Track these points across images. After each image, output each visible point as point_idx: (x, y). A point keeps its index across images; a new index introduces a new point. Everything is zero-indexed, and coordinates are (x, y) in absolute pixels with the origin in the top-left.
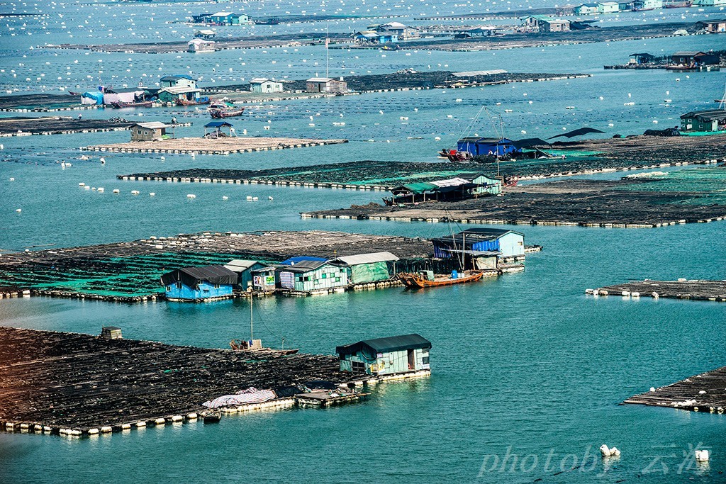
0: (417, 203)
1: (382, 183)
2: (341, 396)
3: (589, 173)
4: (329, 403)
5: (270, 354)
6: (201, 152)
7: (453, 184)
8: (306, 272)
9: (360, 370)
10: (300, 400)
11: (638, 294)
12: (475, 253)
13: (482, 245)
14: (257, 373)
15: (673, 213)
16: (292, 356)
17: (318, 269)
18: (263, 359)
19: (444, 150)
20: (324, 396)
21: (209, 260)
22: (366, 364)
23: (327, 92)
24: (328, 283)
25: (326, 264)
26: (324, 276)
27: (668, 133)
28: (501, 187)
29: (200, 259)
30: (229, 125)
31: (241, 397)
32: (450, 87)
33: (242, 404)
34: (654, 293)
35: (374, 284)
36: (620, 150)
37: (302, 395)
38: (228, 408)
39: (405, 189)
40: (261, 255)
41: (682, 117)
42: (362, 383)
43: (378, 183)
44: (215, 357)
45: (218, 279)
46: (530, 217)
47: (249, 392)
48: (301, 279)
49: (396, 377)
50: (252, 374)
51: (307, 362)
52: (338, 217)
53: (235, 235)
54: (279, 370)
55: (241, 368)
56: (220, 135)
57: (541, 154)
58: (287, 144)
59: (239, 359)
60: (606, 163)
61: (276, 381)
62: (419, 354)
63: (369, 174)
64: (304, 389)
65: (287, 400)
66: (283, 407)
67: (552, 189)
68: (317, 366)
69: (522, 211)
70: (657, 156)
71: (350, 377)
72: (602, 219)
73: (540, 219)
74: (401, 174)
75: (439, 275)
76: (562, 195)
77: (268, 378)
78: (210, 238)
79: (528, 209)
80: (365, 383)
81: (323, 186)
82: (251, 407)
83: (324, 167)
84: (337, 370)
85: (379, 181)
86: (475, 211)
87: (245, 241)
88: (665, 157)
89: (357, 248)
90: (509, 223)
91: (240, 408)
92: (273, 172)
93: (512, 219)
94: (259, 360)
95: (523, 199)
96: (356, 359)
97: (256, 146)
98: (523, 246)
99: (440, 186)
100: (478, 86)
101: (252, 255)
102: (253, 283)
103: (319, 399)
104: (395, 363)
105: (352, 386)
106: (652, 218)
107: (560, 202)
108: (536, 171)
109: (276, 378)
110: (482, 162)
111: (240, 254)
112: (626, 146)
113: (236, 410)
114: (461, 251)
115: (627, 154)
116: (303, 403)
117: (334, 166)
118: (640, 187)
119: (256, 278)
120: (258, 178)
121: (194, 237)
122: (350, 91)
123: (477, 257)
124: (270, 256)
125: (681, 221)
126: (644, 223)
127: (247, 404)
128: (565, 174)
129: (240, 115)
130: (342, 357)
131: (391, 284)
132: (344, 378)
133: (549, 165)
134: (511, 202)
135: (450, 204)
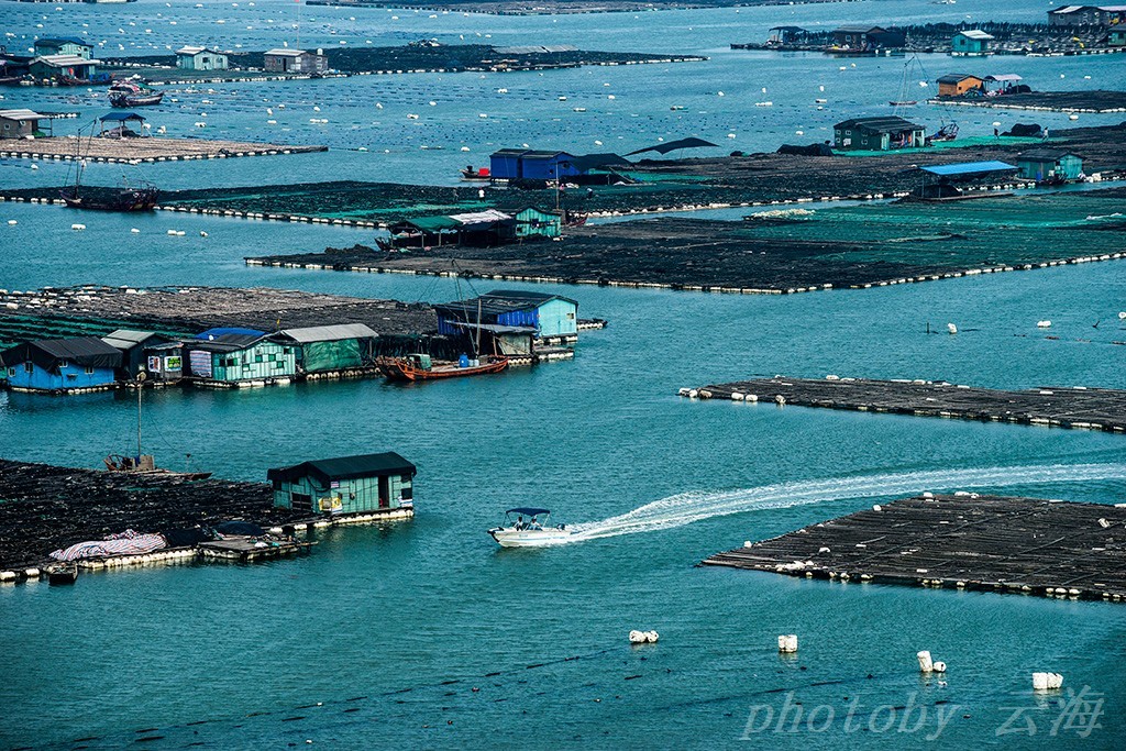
0: (428, 248)
1: (370, 217)
2: (270, 545)
3: (690, 211)
4: (252, 556)
5: (167, 479)
6: (96, 160)
7: (485, 219)
8: (230, 352)
9: (304, 506)
10: (206, 552)
11: (755, 398)
12: (498, 328)
13: (511, 318)
14: (144, 508)
15: (815, 273)
16: (201, 483)
17: (250, 347)
18: (154, 486)
19: (470, 168)
20: (246, 546)
21: (88, 329)
22: (314, 498)
23: (297, 73)
24: (264, 369)
25: (262, 341)
26: (259, 358)
27: (815, 150)
28: (559, 226)
29: (74, 327)
30: (140, 119)
31: (112, 544)
32: (489, 70)
33: (112, 556)
34: (780, 396)
35: (337, 373)
36: (739, 175)
37: (209, 543)
38: (91, 561)
39: (410, 225)
40: (170, 324)
41: (836, 127)
42: (305, 526)
43: (363, 217)
44: (79, 481)
45: (92, 358)
46: (598, 274)
47: (123, 537)
48: (222, 363)
49: (359, 518)
50: (133, 509)
51: (224, 491)
52: (303, 267)
53: (134, 291)
54: (178, 502)
55: (120, 498)
56: (125, 134)
57: (618, 178)
58: (232, 151)
59: (118, 485)
60: (715, 195)
61: (171, 522)
62: (396, 484)
63: (350, 203)
64: (213, 534)
65: (184, 552)
66: (177, 561)
67: (637, 232)
68: (237, 499)
69: (587, 264)
70: (793, 187)
71: (286, 517)
72: (706, 279)
73: (614, 277)
74: (400, 203)
75: (440, 362)
76: (652, 242)
77: (159, 516)
78: (94, 295)
79: (597, 261)
80: (311, 528)
81: (276, 219)
82: (126, 561)
83: (281, 188)
84: (268, 506)
85: (364, 213)
86: (517, 262)
87: (148, 301)
88: (807, 188)
89: (323, 316)
90: (567, 282)
91: (109, 562)
92: (201, 194)
93: (572, 275)
94: (149, 486)
95: (593, 246)
96: (298, 489)
97: (183, 153)
98: (574, 321)
99: (465, 222)
100: (532, 69)
101: (156, 323)
102: (147, 368)
103: (236, 551)
104: (360, 498)
105: (289, 531)
106: (783, 280)
107: (647, 251)
108: (607, 205)
109: (171, 517)
110: (527, 188)
111: (138, 320)
112: (749, 169)
113: (102, 565)
114: (475, 325)
115: (750, 182)
116: (211, 556)
117: (296, 187)
118: (773, 231)
119: (152, 360)
120: (175, 203)
121: (69, 293)
122: (333, 71)
123: (500, 334)
124: (185, 325)
125: (826, 285)
126: (769, 288)
127: (120, 556)
128: (652, 210)
129: (157, 103)
130: (277, 486)
131: (364, 374)
132: (278, 519)
133: (629, 194)
134: (573, 251)
135: (478, 251)
